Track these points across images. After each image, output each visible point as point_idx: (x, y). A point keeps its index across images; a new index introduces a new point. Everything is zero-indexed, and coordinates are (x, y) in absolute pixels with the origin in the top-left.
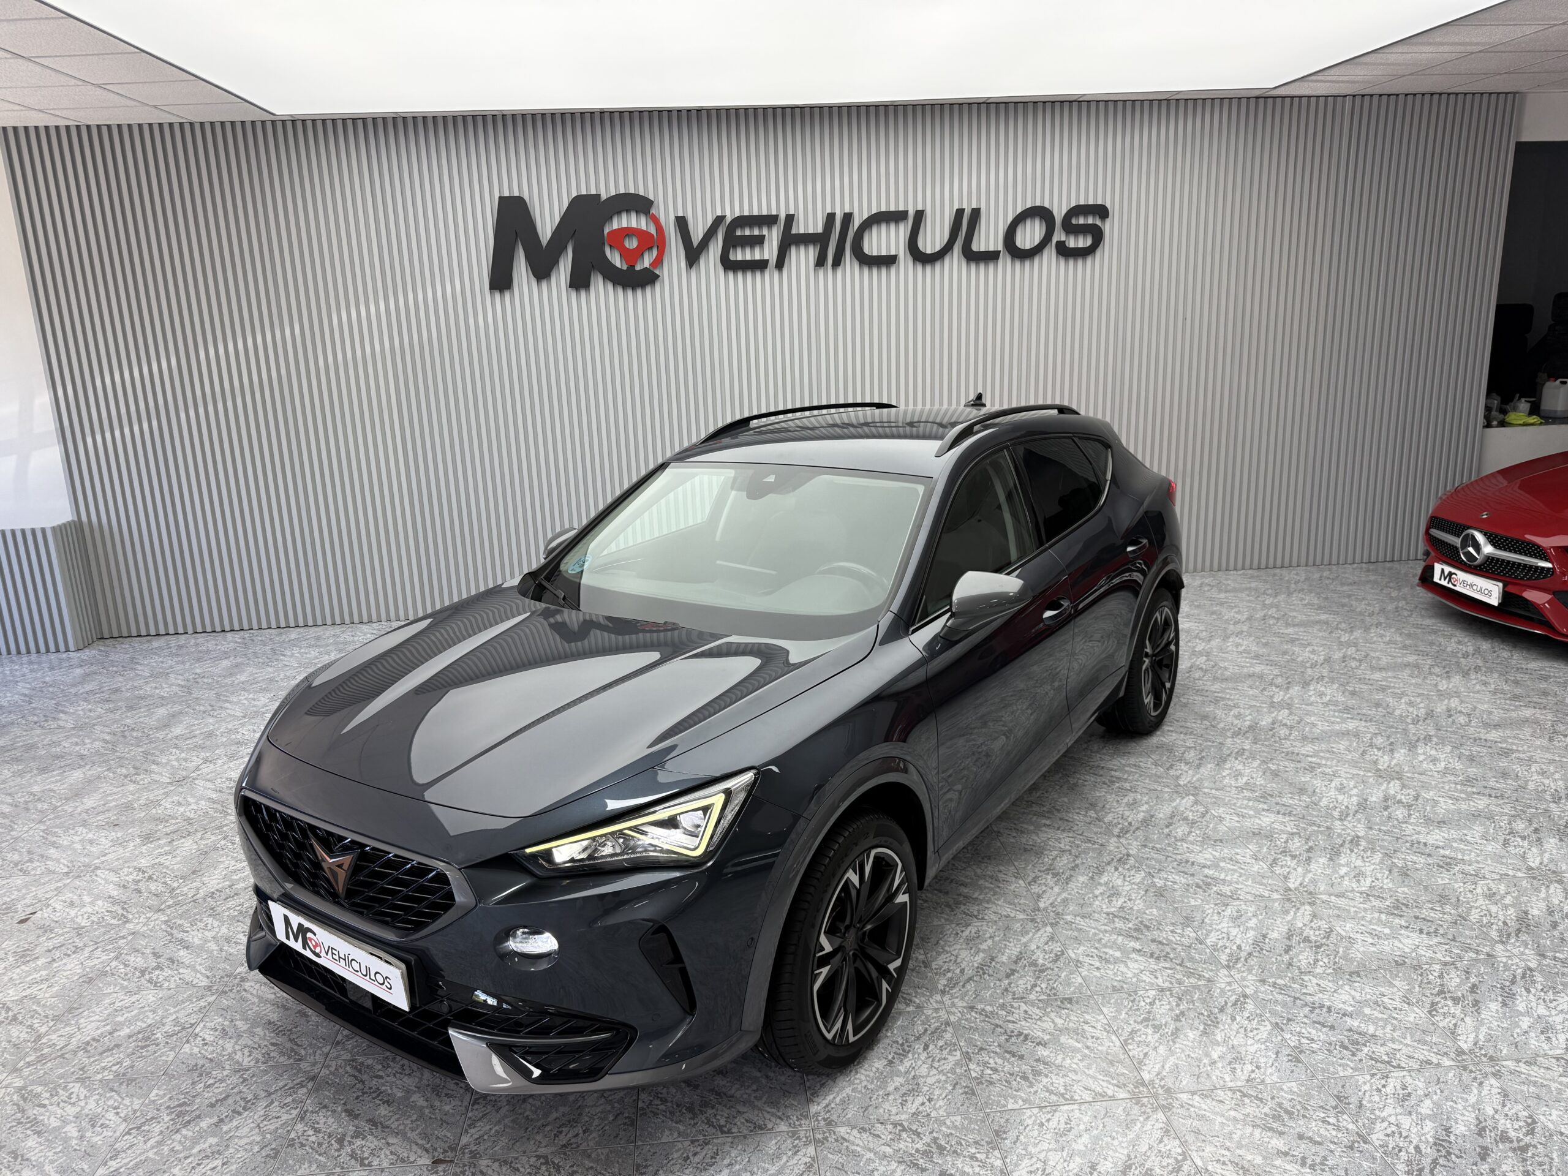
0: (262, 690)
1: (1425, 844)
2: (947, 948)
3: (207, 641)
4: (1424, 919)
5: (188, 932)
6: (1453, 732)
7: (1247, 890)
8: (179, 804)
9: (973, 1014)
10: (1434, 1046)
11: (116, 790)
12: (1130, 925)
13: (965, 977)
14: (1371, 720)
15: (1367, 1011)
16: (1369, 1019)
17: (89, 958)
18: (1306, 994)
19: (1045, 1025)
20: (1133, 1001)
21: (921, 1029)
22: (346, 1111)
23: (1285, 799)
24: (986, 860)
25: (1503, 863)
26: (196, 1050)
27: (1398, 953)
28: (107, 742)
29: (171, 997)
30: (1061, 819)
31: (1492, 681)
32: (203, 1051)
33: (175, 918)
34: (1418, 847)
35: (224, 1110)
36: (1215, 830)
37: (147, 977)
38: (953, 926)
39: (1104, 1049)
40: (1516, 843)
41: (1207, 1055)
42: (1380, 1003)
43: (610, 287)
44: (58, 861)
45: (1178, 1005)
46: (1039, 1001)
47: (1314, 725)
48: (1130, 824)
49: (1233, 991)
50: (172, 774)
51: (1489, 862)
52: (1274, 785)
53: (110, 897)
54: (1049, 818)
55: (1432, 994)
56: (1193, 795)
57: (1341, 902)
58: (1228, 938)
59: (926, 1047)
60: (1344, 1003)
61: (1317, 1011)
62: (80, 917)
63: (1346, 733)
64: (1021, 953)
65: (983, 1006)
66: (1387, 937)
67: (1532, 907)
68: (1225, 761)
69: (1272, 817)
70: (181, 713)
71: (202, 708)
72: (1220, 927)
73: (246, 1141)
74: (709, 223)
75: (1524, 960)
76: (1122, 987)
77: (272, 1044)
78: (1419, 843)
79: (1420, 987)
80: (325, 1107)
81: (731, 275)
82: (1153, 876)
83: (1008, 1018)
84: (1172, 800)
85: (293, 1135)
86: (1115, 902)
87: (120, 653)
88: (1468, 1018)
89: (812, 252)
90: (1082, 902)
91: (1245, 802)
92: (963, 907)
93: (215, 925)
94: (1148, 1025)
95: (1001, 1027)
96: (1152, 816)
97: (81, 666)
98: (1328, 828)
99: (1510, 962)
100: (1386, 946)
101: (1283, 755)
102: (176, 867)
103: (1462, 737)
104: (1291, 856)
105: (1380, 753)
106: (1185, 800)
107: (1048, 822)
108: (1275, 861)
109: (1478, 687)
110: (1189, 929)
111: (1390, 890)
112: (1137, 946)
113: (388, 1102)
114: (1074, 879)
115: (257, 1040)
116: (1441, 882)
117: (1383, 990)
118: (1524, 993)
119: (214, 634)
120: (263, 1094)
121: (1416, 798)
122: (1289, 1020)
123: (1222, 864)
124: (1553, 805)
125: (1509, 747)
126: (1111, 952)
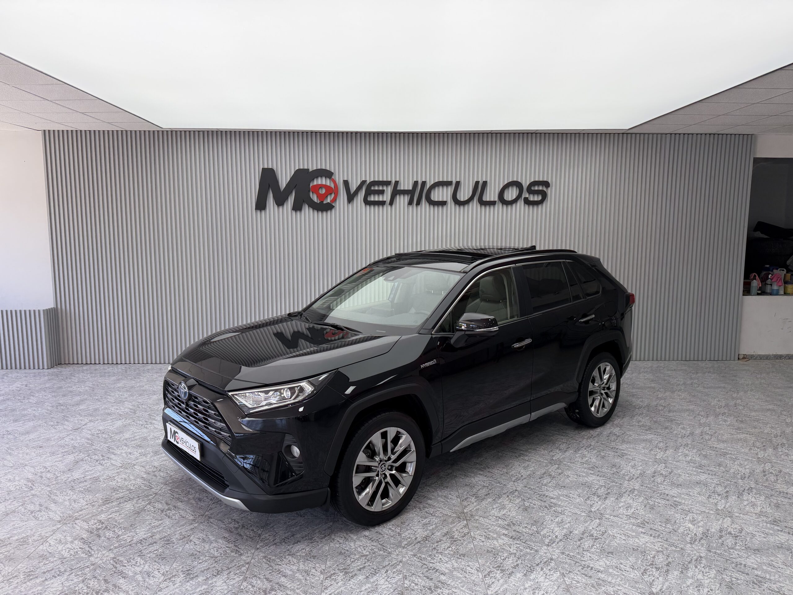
0: (127, 391)
1: (667, 495)
2: (412, 528)
3: (108, 368)
4: (655, 530)
5: (58, 496)
6: (701, 443)
7: (570, 511)
8: (72, 439)
9: (415, 558)
10: (639, 589)
11: (45, 432)
12: (506, 523)
13: (417, 541)
14: (660, 435)
15: (611, 570)
16: (610, 574)
17: (10, 504)
18: (582, 560)
19: (448, 566)
20: (495, 558)
21: (387, 563)
22: (104, 580)
23: (603, 470)
24: (445, 488)
25: (704, 506)
26: (45, 548)
27: (636, 545)
28: (48, 410)
29: (42, 524)
30: (488, 472)
31: (729, 420)
32: (48, 549)
33: (54, 490)
34: (664, 496)
35: (48, 575)
36: (563, 482)
37: (33, 515)
38: (419, 518)
39: (473, 578)
40: (714, 497)
41: (524, 585)
42: (618, 567)
43: (311, 210)
44: (9, 461)
45: (517, 561)
46: (449, 554)
47: (631, 436)
48: (522, 476)
49: (546, 557)
50: (73, 426)
51: (698, 505)
52: (600, 463)
53: (28, 478)
54: (483, 471)
55: (646, 565)
56: (558, 464)
57: (616, 519)
58: (552, 532)
59: (387, 571)
60: (600, 566)
61: (585, 569)
62: (11, 487)
63: (646, 440)
64: (448, 532)
65: (420, 555)
66: (633, 537)
67: (712, 528)
68: (579, 450)
69: (594, 477)
70: (86, 399)
71: (97, 398)
72: (550, 526)
73: (55, 589)
74: (359, 183)
75: (699, 552)
76: (492, 551)
77: (80, 548)
78: (664, 494)
79: (641, 561)
80: (95, 577)
81: (368, 207)
82: (525, 501)
83: (431, 561)
84: (546, 466)
85: (77, 588)
86: (502, 512)
87: (66, 371)
88: (661, 577)
89: (407, 198)
90: (486, 510)
91: (583, 469)
92: (426, 509)
93: (71, 494)
94: (498, 569)
95: (426, 565)
96: (534, 473)
97: (48, 376)
98: (620, 484)
99: (691, 553)
100: (631, 541)
101: (610, 449)
102: (62, 467)
103: (704, 445)
104: (597, 496)
105: (659, 451)
106: (553, 467)
107: (482, 473)
108: (588, 498)
109: (721, 422)
110: (535, 526)
111: (642, 515)
112: (506, 532)
113: (124, 578)
114: (485, 500)
115: (74, 546)
116: (669, 513)
117: (622, 561)
118: (694, 568)
119: (113, 365)
120: (69, 569)
121: (670, 473)
122: (570, 572)
123: (561, 498)
124: (740, 480)
125: (727, 452)
126: (492, 534)
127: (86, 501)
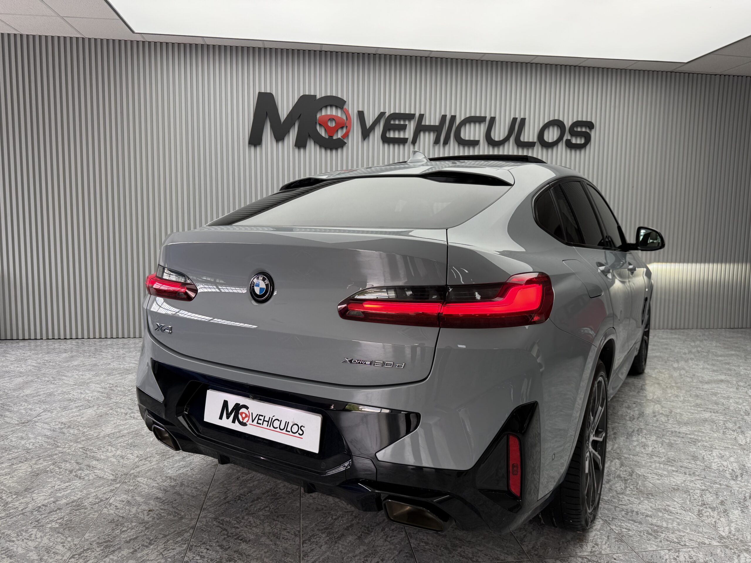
0: (89, 370)
43: (318, 147)
50: (20, 418)
74: (376, 115)
81: (386, 145)
89: (432, 136)
127: (70, 549)
